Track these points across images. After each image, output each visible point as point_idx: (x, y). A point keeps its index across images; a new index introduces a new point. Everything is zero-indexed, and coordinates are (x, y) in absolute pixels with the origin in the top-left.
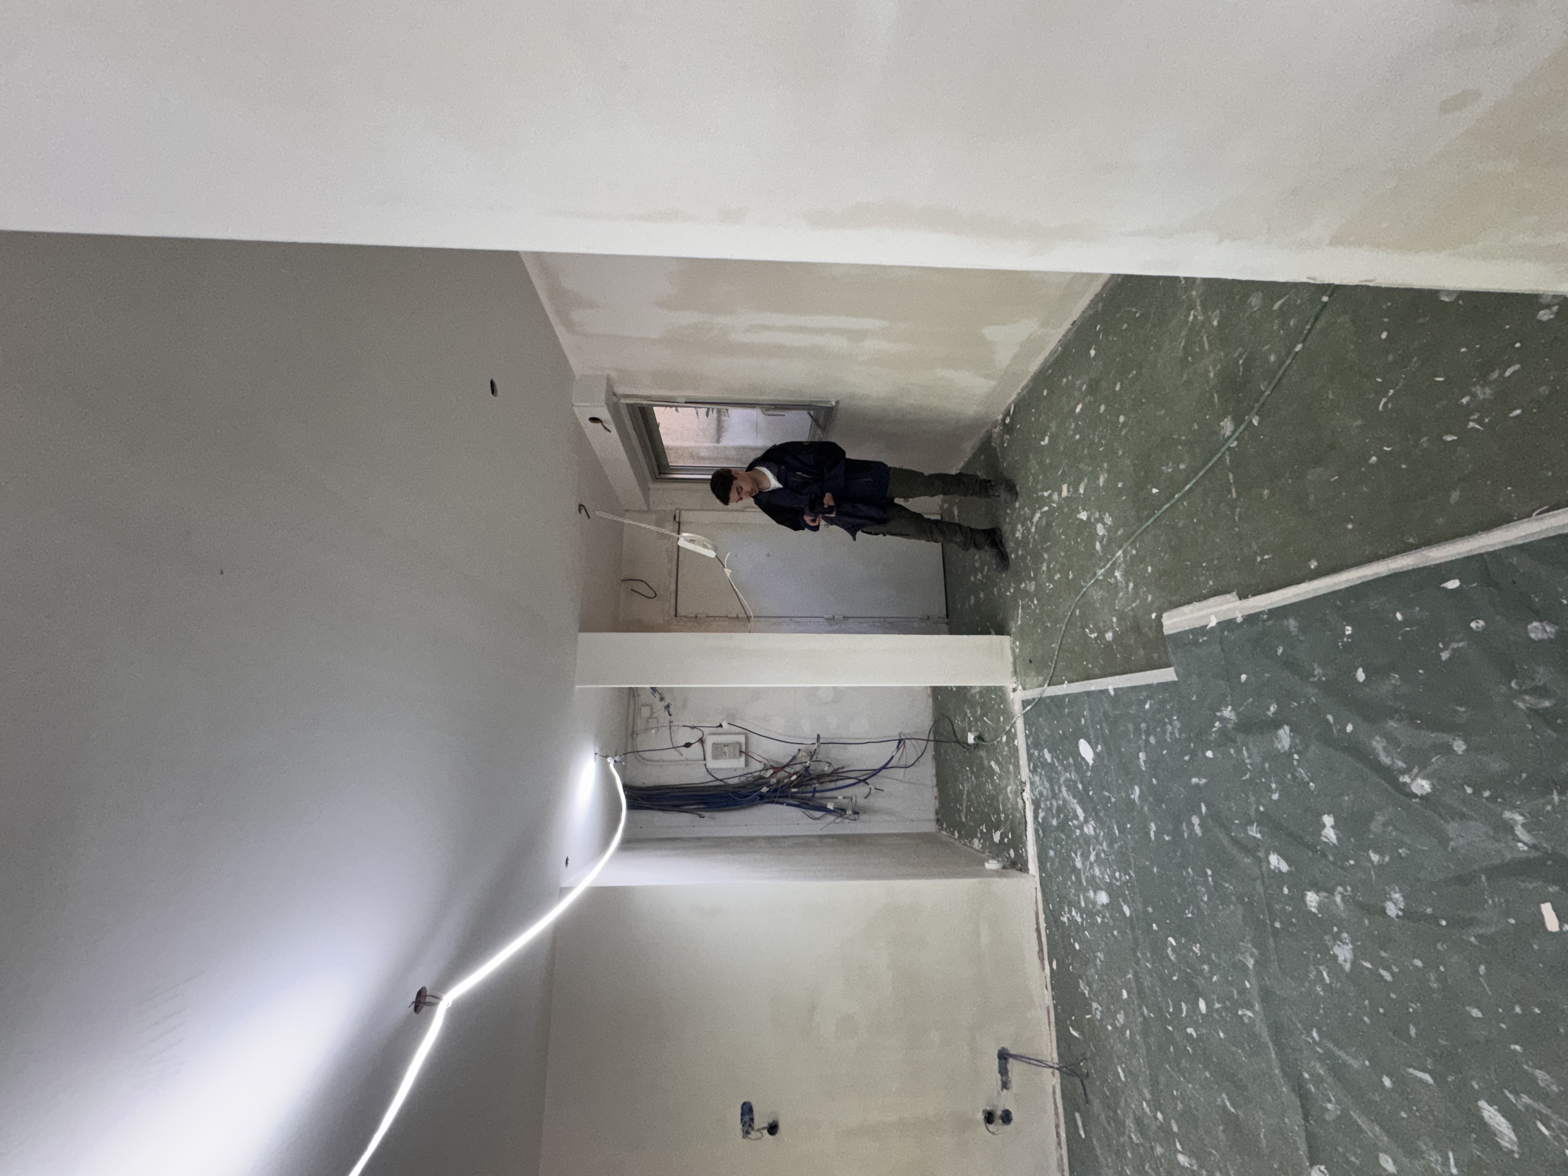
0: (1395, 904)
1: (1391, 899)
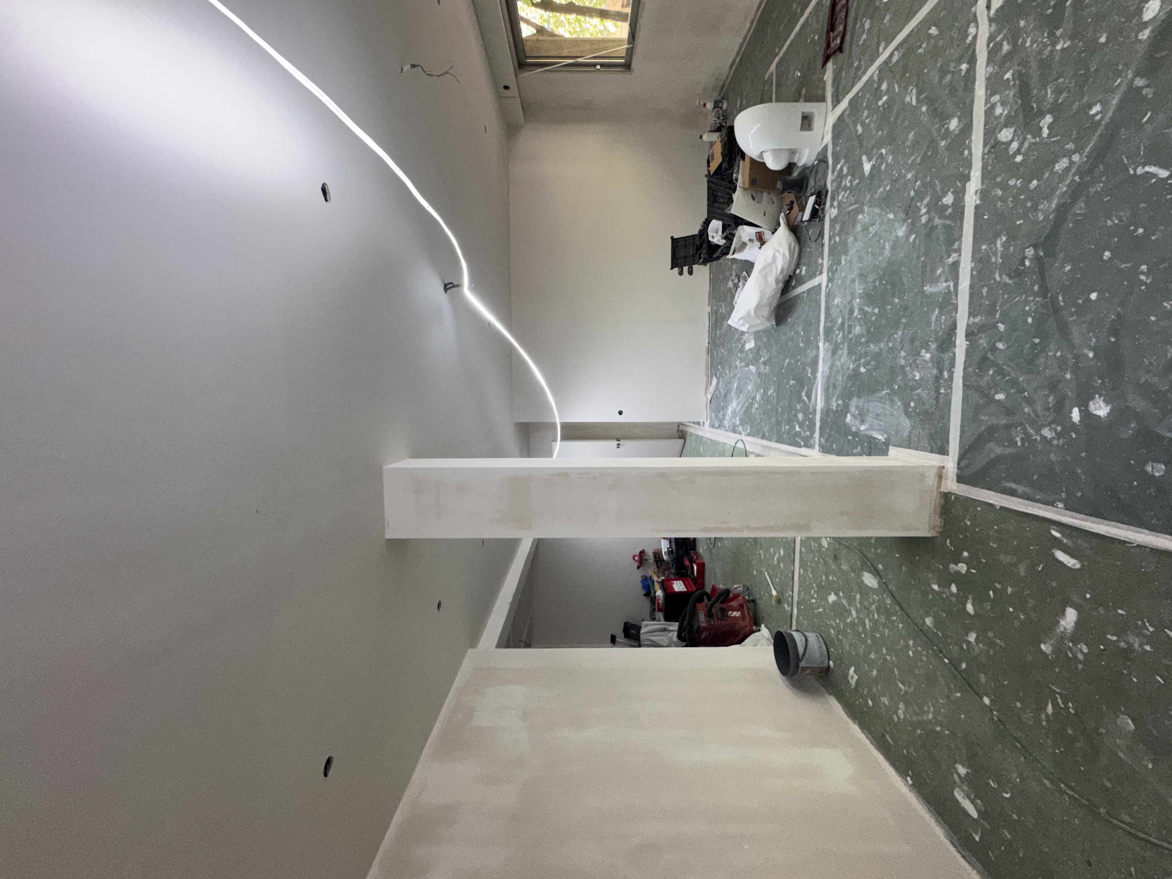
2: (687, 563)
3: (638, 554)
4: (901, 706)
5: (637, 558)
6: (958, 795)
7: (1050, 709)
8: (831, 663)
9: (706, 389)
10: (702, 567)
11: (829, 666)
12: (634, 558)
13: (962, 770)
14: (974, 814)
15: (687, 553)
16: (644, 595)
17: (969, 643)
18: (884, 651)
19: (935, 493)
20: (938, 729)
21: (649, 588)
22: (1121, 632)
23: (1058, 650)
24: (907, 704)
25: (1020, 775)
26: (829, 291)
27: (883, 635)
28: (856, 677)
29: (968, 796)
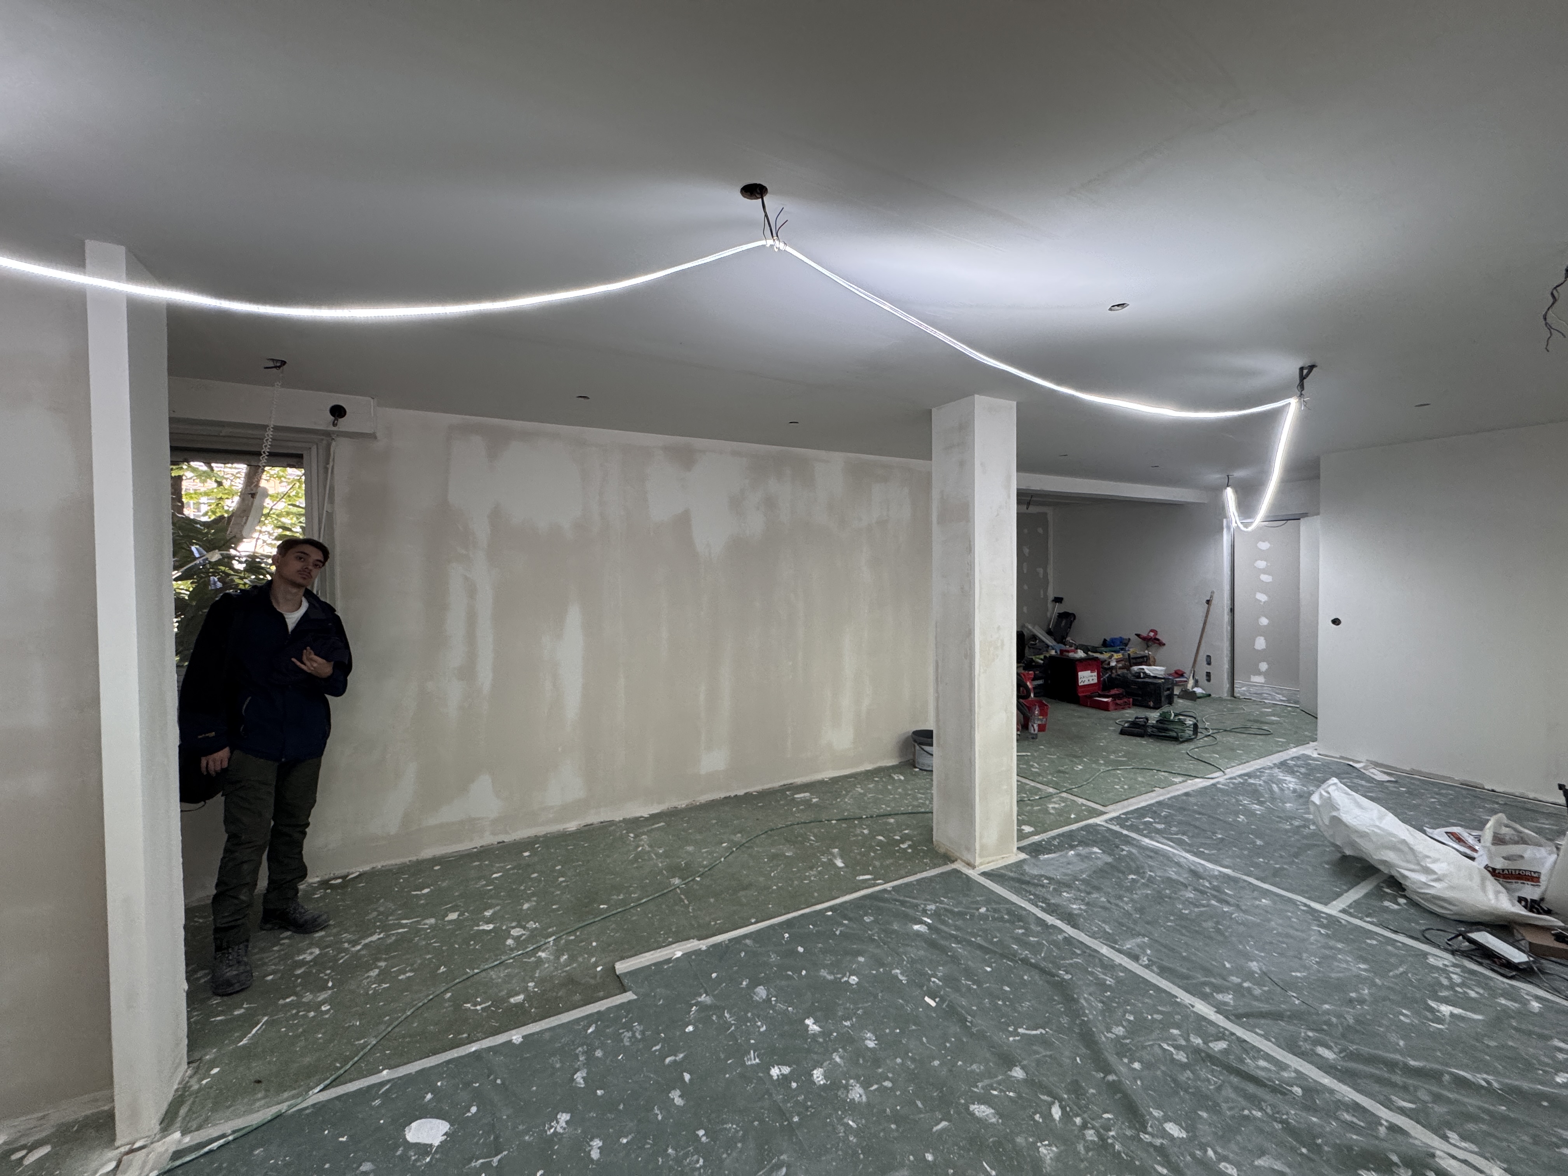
0: (870, 1040)
1: (866, 1039)
2: (1114, 692)
3: (1158, 637)
4: (862, 791)
5: (1152, 634)
6: (807, 794)
7: (812, 838)
8: (917, 770)
9: (1377, 765)
10: (1104, 707)
11: (916, 768)
12: (1152, 631)
13: (814, 800)
14: (796, 796)
15: (1129, 694)
16: (1105, 640)
17: (864, 829)
18: (897, 796)
19: (958, 855)
20: (838, 800)
21: (1111, 646)
22: (820, 872)
23: (832, 854)
24: (861, 794)
25: (798, 817)
26: (1296, 905)
27: (907, 799)
28: (896, 778)
29: (804, 797)
